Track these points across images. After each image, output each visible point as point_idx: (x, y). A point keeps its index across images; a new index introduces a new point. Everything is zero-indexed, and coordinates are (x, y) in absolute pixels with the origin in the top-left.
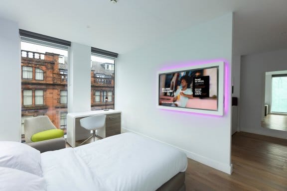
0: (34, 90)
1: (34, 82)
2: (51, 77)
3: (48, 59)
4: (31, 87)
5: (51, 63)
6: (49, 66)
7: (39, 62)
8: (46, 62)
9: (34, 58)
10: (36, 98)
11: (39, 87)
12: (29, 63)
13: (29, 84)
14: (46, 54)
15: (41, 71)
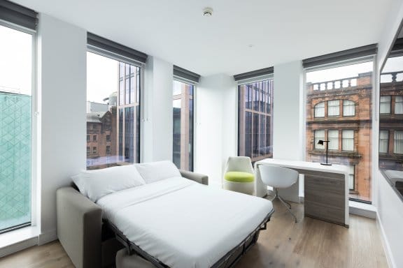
0: (341, 131)
1: (342, 119)
2: (367, 110)
3: (362, 84)
4: (336, 126)
5: (366, 89)
6: (364, 93)
7: (348, 91)
8: (358, 89)
9: (341, 87)
10: (344, 142)
11: (348, 126)
12: (335, 96)
13: (334, 122)
14: (360, 77)
15: (352, 103)
